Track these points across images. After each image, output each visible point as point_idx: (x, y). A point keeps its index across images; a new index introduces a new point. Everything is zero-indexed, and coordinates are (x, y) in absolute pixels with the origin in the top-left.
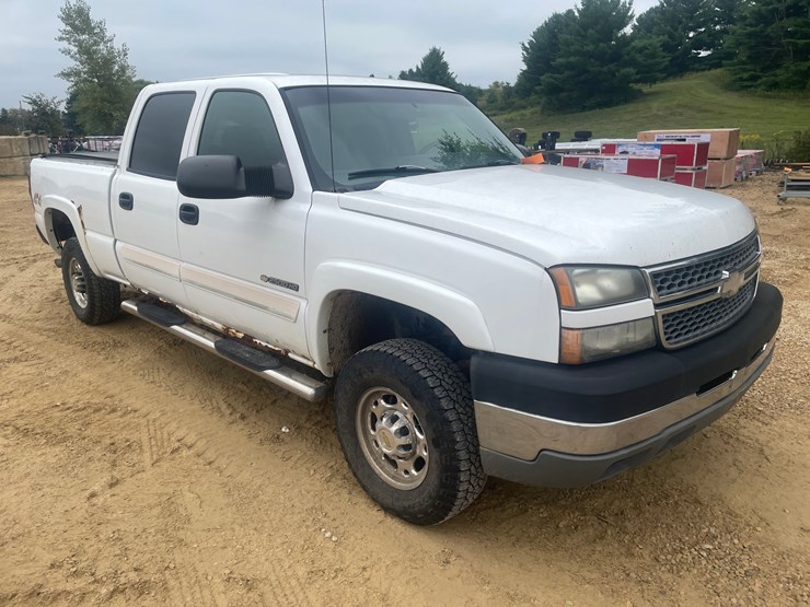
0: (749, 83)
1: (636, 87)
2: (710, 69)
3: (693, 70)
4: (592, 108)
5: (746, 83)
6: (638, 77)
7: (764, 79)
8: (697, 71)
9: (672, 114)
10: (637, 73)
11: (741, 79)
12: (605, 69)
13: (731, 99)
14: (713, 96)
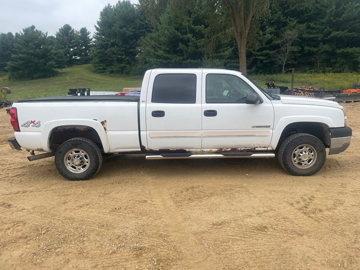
0: (103, 71)
1: (55, 70)
2: (83, 64)
3: (75, 64)
4: (37, 78)
5: (101, 71)
6: (57, 65)
7: (108, 69)
8: (78, 65)
9: (77, 82)
10: (56, 64)
11: (99, 69)
12: (41, 61)
13: (98, 77)
14: (90, 75)
